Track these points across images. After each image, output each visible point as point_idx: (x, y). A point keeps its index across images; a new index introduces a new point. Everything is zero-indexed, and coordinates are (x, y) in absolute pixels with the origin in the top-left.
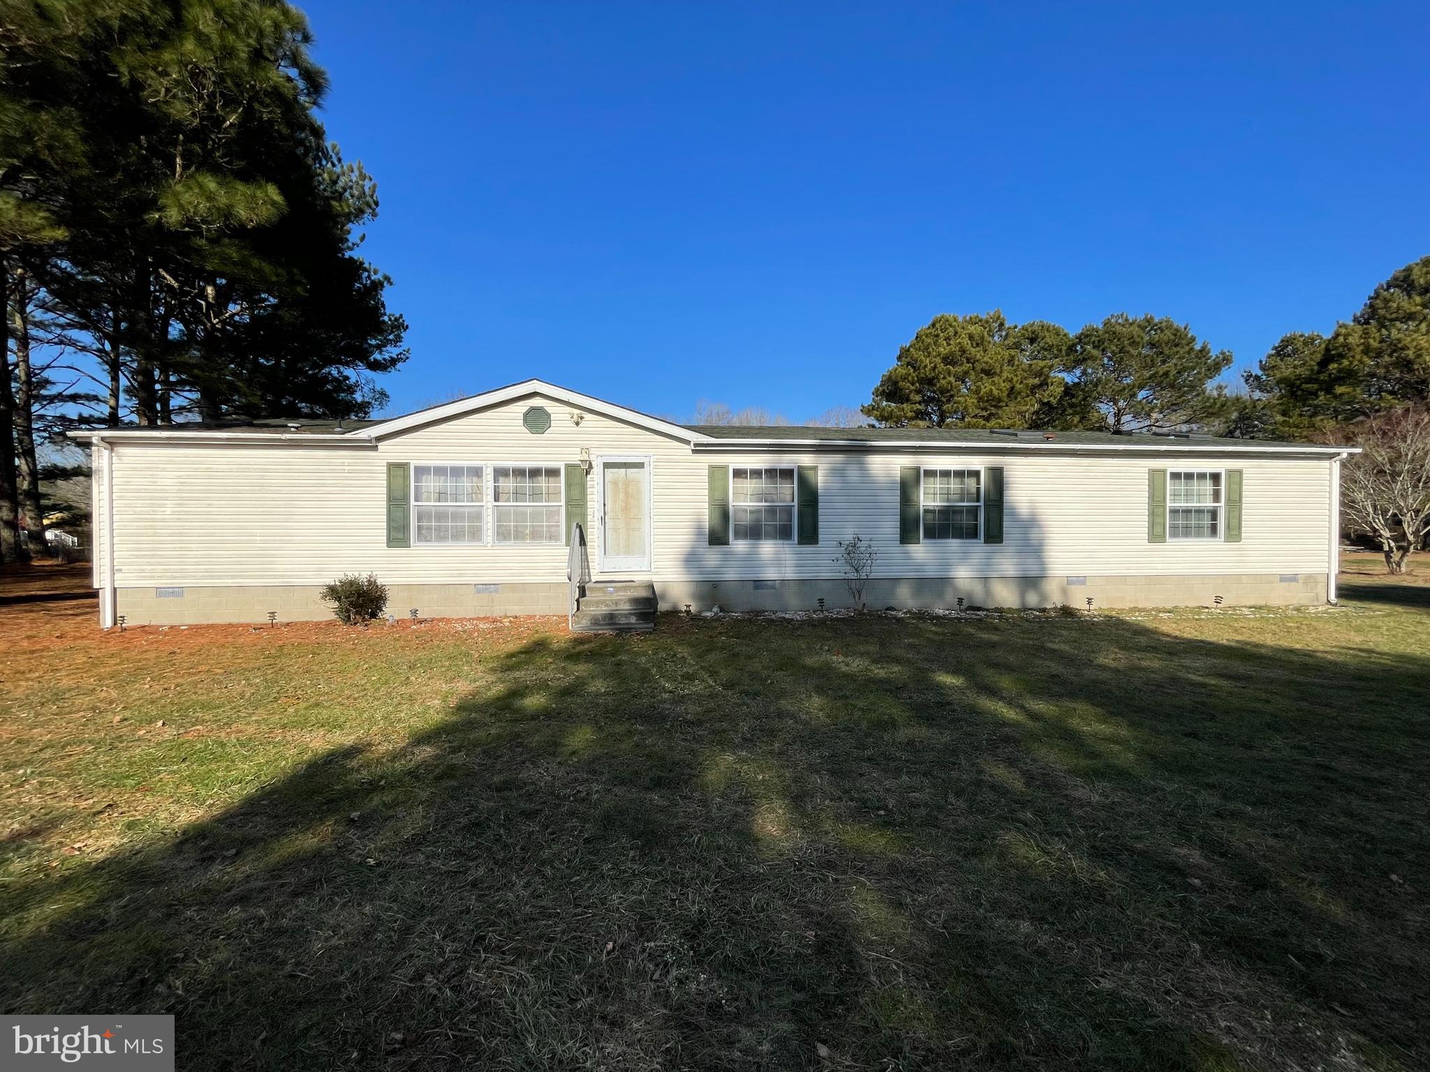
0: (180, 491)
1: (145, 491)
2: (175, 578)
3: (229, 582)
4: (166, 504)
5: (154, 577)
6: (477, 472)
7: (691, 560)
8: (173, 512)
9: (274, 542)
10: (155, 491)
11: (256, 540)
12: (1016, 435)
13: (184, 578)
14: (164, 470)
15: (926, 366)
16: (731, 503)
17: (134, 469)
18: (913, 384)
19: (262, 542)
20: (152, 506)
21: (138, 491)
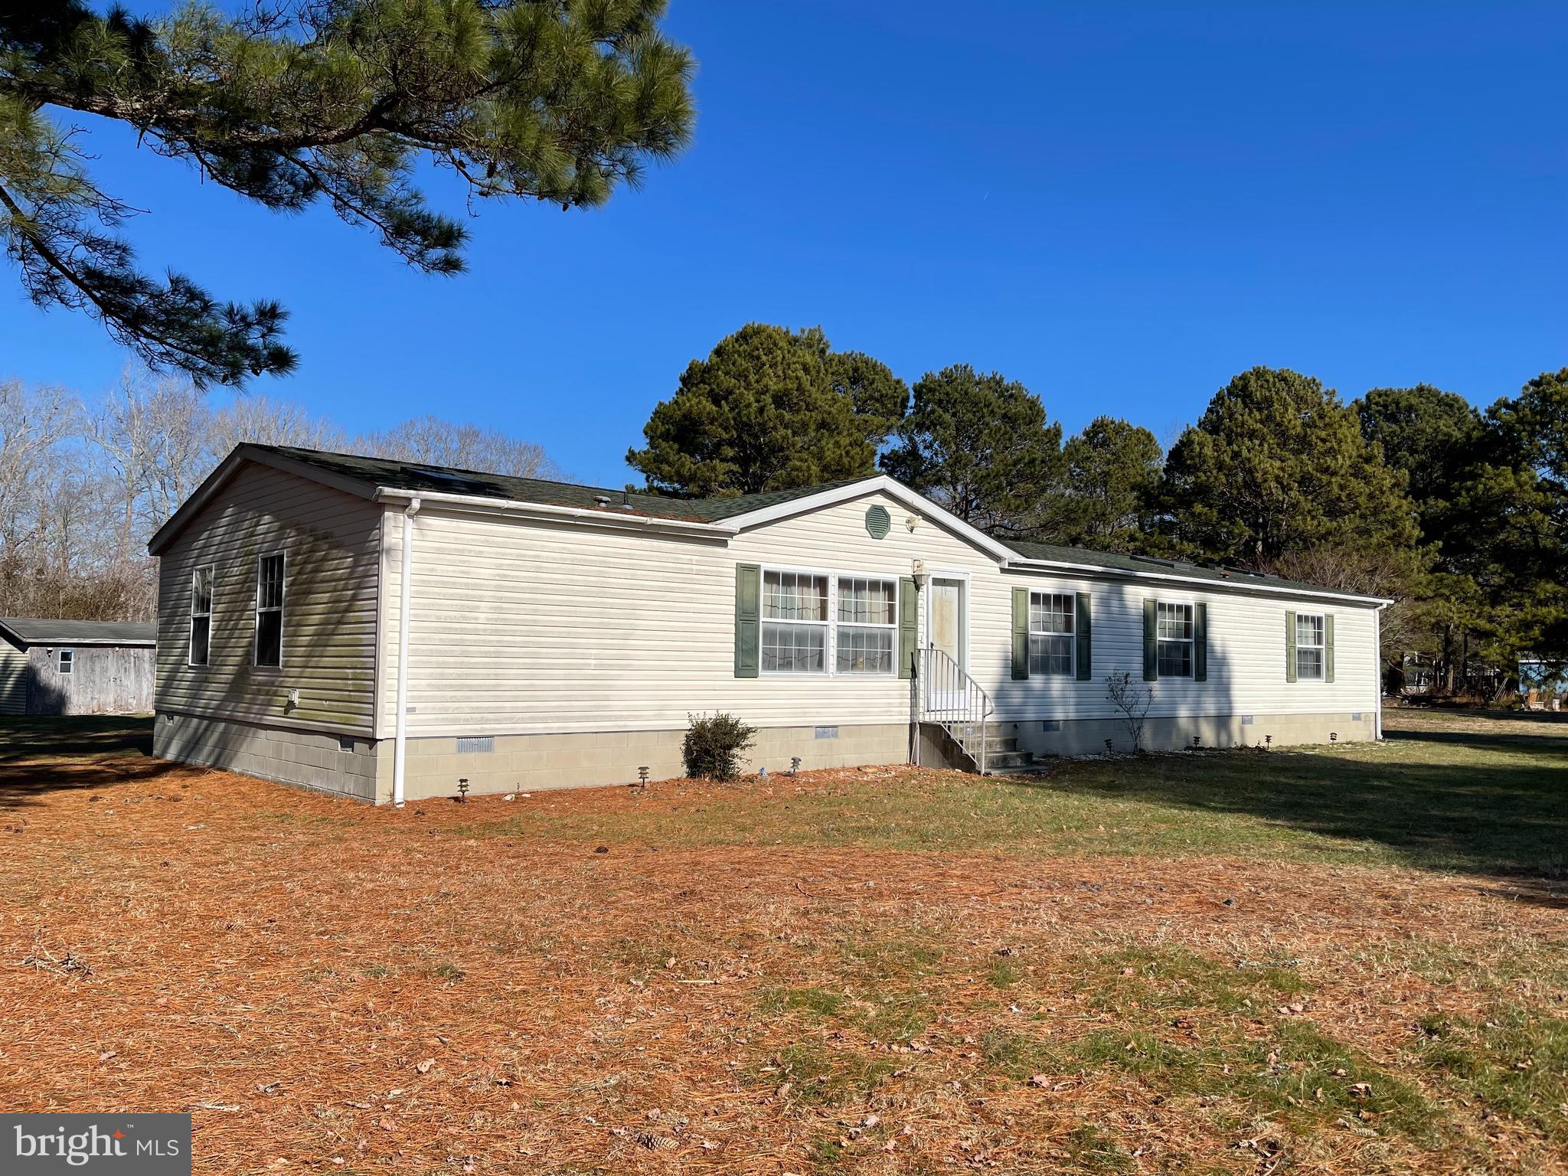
0: (498, 588)
1: (454, 586)
2: (487, 721)
3: (555, 727)
4: (479, 607)
5: (459, 719)
6: (821, 583)
7: (1001, 695)
8: (488, 619)
9: (611, 667)
10: (467, 586)
11: (590, 665)
12: (1172, 566)
13: (498, 721)
14: (479, 555)
15: (749, 405)
16: (1030, 632)
17: (440, 551)
18: (726, 429)
19: (597, 667)
20: (461, 609)
21: (444, 585)
